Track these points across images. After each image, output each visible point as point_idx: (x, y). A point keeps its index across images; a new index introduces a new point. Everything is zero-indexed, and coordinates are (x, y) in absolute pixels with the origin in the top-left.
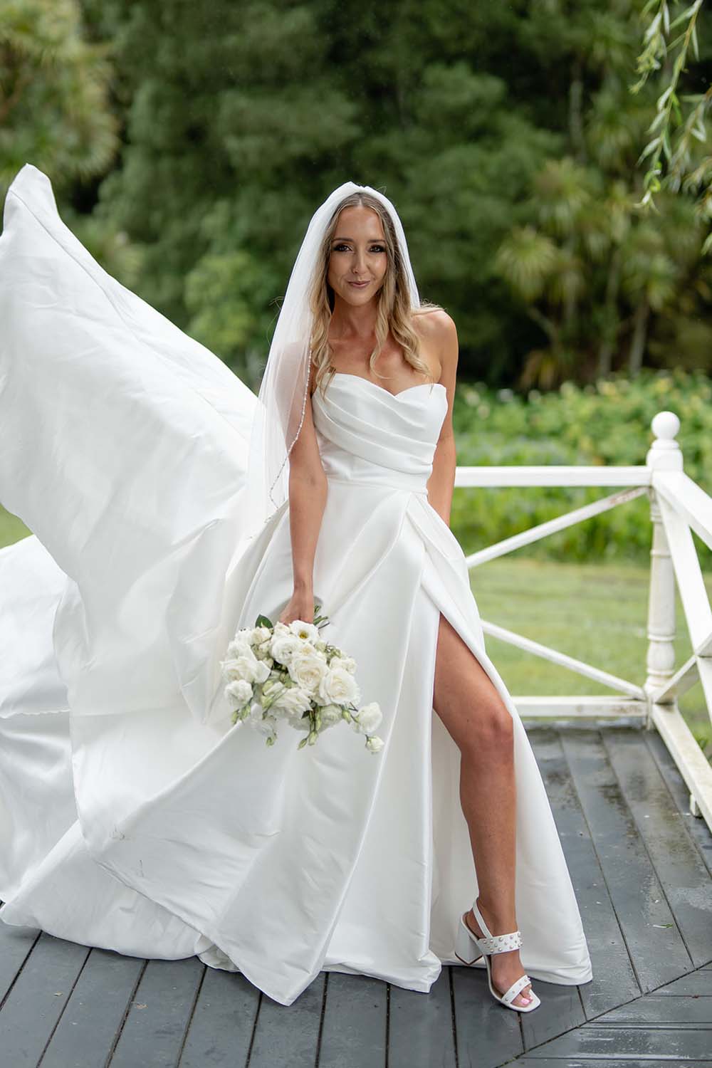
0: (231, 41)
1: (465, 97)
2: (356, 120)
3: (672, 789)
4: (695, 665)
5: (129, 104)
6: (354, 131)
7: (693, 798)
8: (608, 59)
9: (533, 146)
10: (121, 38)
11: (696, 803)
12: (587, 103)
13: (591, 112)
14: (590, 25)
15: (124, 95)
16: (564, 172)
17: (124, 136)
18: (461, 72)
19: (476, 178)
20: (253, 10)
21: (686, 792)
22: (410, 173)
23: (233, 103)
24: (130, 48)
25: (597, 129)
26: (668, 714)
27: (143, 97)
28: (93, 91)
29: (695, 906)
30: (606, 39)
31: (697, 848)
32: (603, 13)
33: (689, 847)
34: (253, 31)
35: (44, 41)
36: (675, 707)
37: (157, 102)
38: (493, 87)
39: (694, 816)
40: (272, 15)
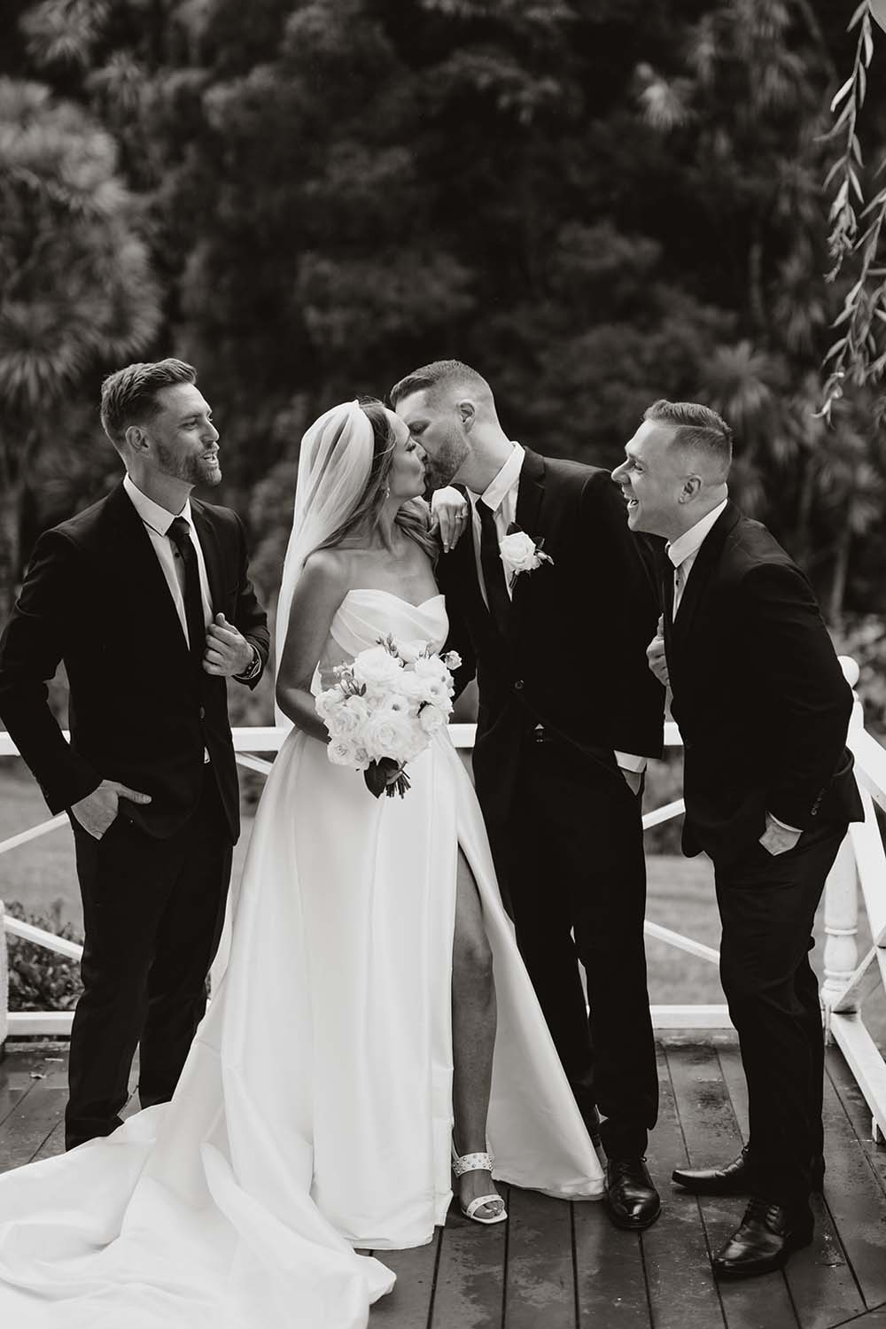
0: (312, 187)
1: (610, 261)
2: (470, 288)
3: (851, 1112)
4: (875, 958)
5: (180, 268)
6: (468, 302)
7: (875, 1121)
8: (796, 214)
9: (700, 325)
10: (169, 184)
11: (878, 1126)
12: (771, 271)
13: (774, 285)
14: (773, 172)
15: (171, 256)
16: (739, 358)
17: (172, 308)
18: (604, 231)
19: (628, 363)
20: (339, 148)
21: (867, 1113)
22: (544, 358)
23: (315, 267)
24: (179, 199)
25: (783, 306)
26: (850, 1023)
27: (195, 262)
28: (134, 252)
29: (872, 1242)
30: (794, 192)
31: (877, 1178)
32: (789, 159)
33: (867, 1178)
34: (337, 174)
35: (73, 189)
36: (858, 1016)
37: (215, 265)
38: (646, 250)
39: (877, 1143)
40: (363, 156)
